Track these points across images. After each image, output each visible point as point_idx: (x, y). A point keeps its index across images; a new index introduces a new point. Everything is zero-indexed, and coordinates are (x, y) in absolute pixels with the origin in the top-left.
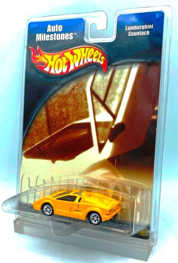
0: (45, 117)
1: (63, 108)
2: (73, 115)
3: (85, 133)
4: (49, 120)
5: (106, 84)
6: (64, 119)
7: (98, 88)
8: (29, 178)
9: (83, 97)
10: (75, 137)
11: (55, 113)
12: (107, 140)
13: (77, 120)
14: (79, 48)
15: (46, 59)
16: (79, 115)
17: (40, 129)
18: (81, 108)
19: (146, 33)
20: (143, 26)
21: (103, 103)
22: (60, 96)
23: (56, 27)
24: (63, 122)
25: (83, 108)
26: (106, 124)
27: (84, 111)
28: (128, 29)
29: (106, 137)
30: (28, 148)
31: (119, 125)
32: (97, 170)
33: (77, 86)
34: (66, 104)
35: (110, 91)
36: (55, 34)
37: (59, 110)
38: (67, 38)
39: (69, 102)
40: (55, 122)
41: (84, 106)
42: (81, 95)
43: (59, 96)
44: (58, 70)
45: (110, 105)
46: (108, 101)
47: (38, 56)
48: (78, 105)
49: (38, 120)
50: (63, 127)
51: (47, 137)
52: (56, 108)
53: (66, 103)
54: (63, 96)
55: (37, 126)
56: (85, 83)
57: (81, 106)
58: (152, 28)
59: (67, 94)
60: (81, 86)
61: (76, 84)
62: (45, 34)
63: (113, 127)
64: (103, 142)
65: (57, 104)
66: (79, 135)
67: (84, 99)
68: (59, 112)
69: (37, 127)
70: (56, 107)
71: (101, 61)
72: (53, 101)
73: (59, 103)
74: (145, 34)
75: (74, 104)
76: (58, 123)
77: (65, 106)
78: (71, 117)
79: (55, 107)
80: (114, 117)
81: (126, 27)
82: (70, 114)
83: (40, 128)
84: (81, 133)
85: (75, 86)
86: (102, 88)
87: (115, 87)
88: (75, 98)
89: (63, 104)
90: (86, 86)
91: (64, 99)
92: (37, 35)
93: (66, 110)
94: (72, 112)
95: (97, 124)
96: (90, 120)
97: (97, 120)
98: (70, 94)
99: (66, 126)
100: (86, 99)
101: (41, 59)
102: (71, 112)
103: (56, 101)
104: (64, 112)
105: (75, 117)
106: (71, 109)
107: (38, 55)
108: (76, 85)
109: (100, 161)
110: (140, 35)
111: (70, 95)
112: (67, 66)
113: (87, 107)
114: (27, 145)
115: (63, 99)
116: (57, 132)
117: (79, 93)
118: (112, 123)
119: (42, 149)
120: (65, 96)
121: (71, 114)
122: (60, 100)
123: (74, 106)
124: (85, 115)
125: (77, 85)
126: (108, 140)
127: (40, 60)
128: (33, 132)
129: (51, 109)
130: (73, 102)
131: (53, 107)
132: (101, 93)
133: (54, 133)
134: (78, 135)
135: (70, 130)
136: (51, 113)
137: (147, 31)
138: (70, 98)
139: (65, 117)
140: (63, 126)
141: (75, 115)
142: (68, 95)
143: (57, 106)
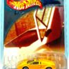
5: (42, 14)
21: (42, 21)
26: (43, 30)
35: (44, 17)
49: (11, 30)
64: (42, 37)
67: (33, 20)
77: (25, 23)
82: (27, 26)
96: (36, 28)
104: (24, 26)
118: (46, 29)
126: (45, 36)
130: (28, 22)
132: (40, 17)
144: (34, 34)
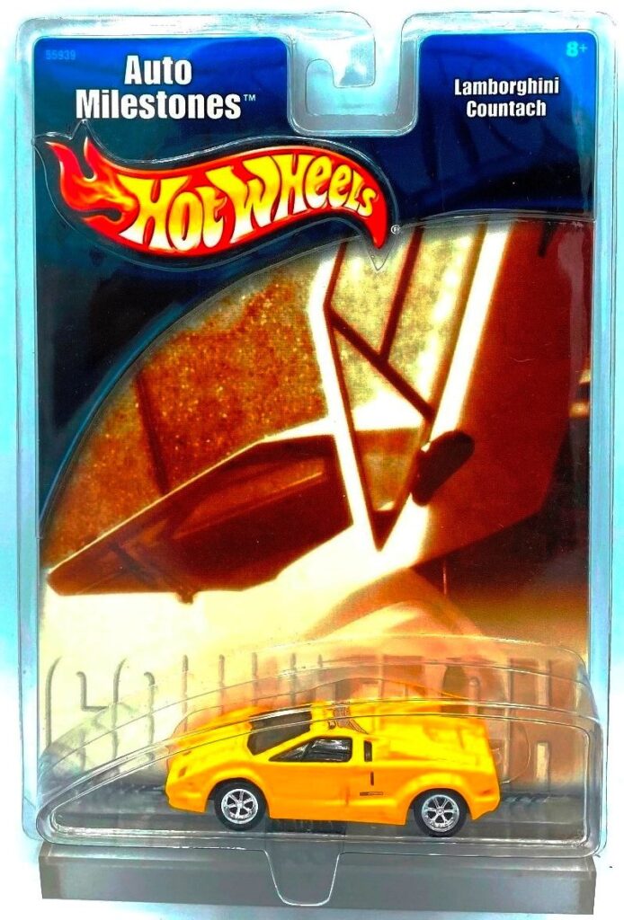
0: (138, 421)
1: (217, 385)
2: (259, 412)
3: (315, 476)
4: (155, 434)
5: (388, 290)
6: (222, 426)
7: (356, 306)
8: (81, 674)
9: (298, 340)
10: (271, 496)
11: (181, 405)
12: (407, 498)
13: (279, 426)
14: (270, 154)
15: (127, 193)
16: (286, 408)
17: (120, 473)
18: (289, 381)
19: (532, 109)
20: (520, 83)
21: (381, 362)
22: (197, 338)
23: (162, 67)
24: (220, 440)
25: (299, 381)
26: (398, 440)
27: (304, 392)
28: (464, 90)
29: (401, 487)
30: (66, 552)
31: (447, 439)
32: (372, 612)
33: (270, 298)
34: (225, 370)
35: (407, 318)
36: (162, 96)
37: (197, 394)
38: (215, 113)
39: (238, 360)
40: (181, 442)
41: (302, 376)
42: (287, 331)
43: (195, 340)
44: (184, 238)
45: (409, 366)
46: (401, 355)
47: (91, 181)
48: (279, 372)
49: (107, 436)
50: (217, 459)
51: (152, 502)
52: (183, 386)
53: (223, 364)
54: (211, 337)
55: (104, 462)
56: (300, 287)
57: (292, 373)
58: (557, 91)
59: (229, 331)
60: (286, 299)
61: (265, 291)
62: (115, 93)
63: (426, 448)
64: (388, 506)
65: (187, 369)
66: (290, 485)
67: (302, 347)
68: (196, 402)
69: (104, 465)
70: (183, 380)
71: (364, 205)
72: (171, 359)
73: (198, 364)
74: (528, 114)
75: (260, 368)
76: (197, 444)
77: (225, 377)
78: (253, 418)
79: (179, 382)
80: (429, 411)
81: (457, 82)
82: (244, 407)
83: (119, 469)
84: (298, 475)
85: (261, 300)
86: (371, 306)
87: (423, 301)
88: (261, 345)
89: (214, 368)
90: (307, 298)
91: (217, 350)
92: (81, 94)
93: (227, 390)
94: (256, 397)
95: (361, 442)
96: (332, 424)
97: (360, 426)
98: (242, 330)
99: (232, 452)
100: (309, 348)
101: (105, 192)
102: (248, 399)
103: (181, 359)
104: (221, 400)
105: (265, 417)
106: (247, 387)
107: (90, 177)
108: (263, 296)
109: (384, 579)
110: (512, 114)
111: (239, 335)
112: (221, 222)
113: (315, 377)
114: (62, 539)
115: (212, 348)
116: (193, 480)
117: (279, 325)
118: (419, 435)
119: (133, 554)
120: (222, 338)
121: (247, 406)
122: (202, 356)
123: (262, 376)
124: (310, 408)
125: (269, 295)
126: (410, 497)
127: (99, 197)
128: (85, 486)
129: (160, 393)
130: (256, 362)
131: (169, 382)
132: (371, 324)
133: (182, 482)
134: (283, 488)
135: (252, 470)
136: (164, 408)
137: (539, 102)
138: (241, 346)
139: (224, 420)
140: (221, 453)
141: (267, 409)
142: (233, 334)
143: (189, 377)
144: (315, 474)
